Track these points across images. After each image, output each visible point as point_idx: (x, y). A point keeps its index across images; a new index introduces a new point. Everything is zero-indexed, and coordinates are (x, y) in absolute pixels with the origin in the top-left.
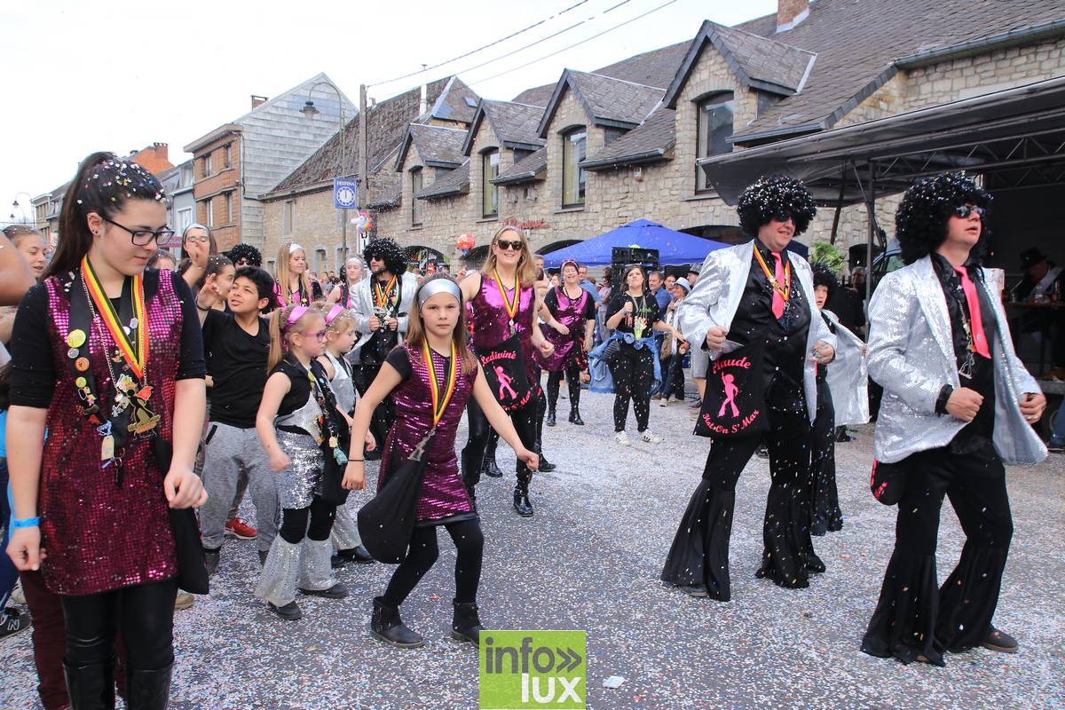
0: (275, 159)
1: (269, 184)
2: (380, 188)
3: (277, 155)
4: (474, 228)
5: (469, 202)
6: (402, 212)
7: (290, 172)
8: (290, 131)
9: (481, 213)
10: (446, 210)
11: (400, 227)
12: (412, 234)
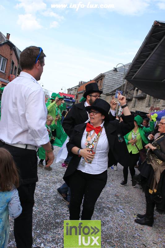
0: (112, 85)
1: (109, 91)
2: (131, 95)
3: (113, 83)
4: (145, 108)
5: (146, 100)
6: (132, 102)
7: (116, 88)
8: (118, 77)
9: (148, 104)
10: (140, 103)
11: (131, 106)
12: (133, 108)
